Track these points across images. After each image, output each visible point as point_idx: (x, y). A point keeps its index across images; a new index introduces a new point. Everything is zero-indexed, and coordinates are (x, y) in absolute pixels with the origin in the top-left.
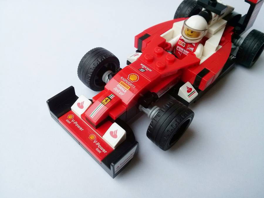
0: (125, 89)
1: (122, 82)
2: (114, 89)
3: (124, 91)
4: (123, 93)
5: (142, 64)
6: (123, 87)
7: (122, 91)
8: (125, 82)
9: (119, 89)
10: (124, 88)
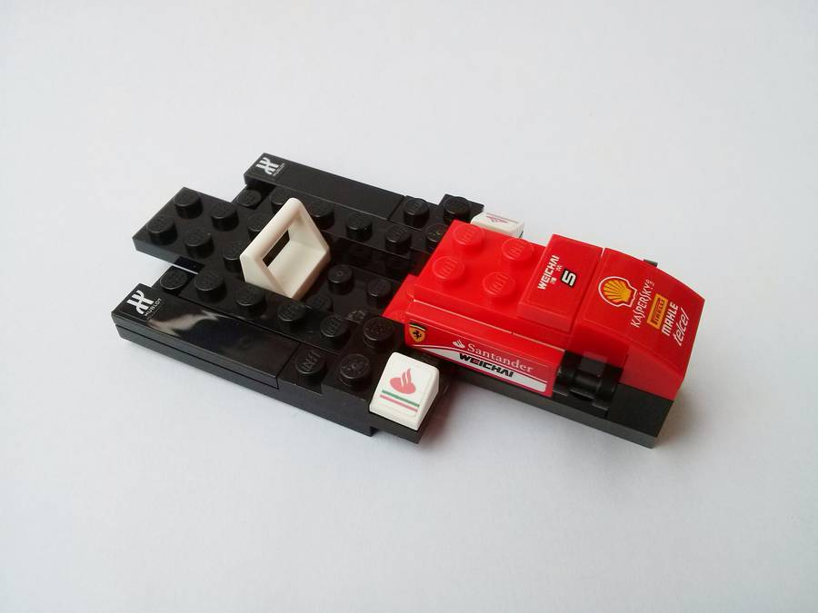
0: (667, 311)
1: (649, 321)
2: (680, 344)
3: (674, 310)
4: (679, 313)
5: (542, 286)
6: (665, 317)
7: (677, 318)
8: (647, 311)
9: (674, 329)
10: (666, 314)
